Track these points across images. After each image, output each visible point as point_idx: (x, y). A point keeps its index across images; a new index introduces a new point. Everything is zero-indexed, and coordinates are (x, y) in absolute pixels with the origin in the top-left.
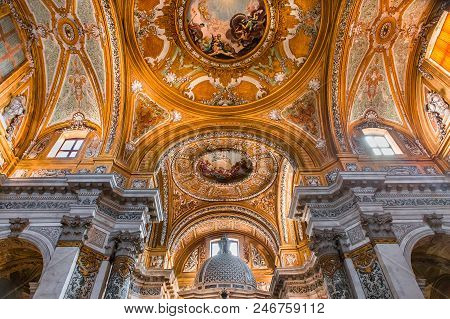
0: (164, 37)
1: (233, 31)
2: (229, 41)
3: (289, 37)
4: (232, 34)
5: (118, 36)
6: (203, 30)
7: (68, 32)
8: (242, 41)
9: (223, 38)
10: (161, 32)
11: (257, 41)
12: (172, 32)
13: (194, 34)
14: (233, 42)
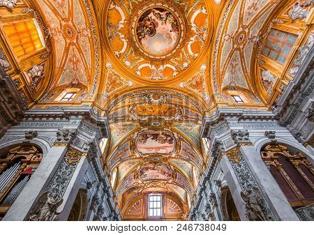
0: (193, 25)
1: (155, 27)
2: (157, 20)
3: (122, 22)
4: (155, 25)
5: (216, 35)
6: (171, 28)
7: (241, 38)
8: (149, 20)
9: (160, 22)
10: (194, 29)
11: (141, 20)
12: (188, 27)
13: (176, 27)
14: (154, 20)
